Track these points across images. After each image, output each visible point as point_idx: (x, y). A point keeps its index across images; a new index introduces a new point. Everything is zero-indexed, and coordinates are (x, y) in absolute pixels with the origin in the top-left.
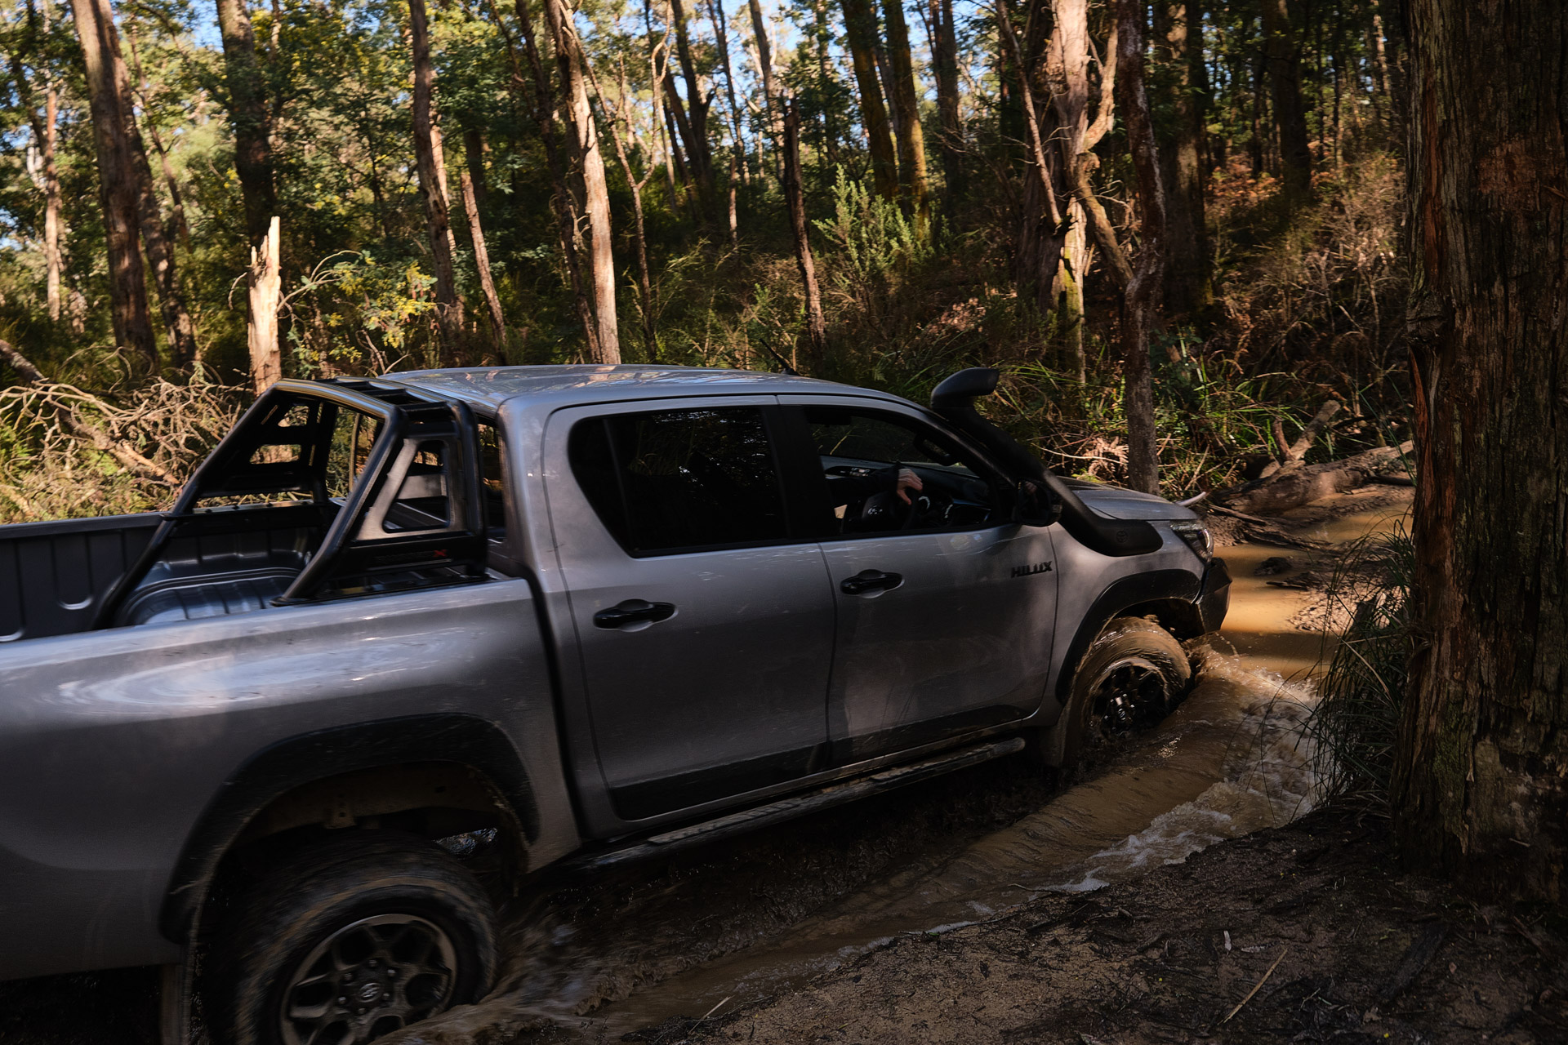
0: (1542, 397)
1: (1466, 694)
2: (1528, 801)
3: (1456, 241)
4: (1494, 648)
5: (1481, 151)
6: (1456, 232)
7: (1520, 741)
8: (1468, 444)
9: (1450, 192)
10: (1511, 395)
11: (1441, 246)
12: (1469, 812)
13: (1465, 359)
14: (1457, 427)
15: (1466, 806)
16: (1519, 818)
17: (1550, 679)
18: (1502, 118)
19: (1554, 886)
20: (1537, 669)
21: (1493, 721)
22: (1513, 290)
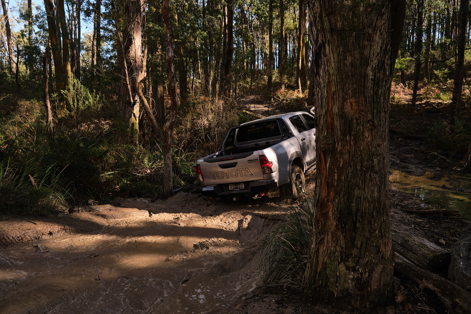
0: (359, 168)
1: (336, 250)
2: (352, 280)
3: (337, 123)
4: (345, 237)
5: (345, 100)
6: (337, 121)
7: (351, 264)
8: (339, 179)
9: (335, 110)
10: (351, 167)
11: (332, 124)
12: (337, 284)
13: (339, 156)
14: (336, 174)
15: (337, 282)
16: (350, 285)
17: (359, 245)
18: (350, 92)
19: (358, 303)
20: (356, 242)
21: (344, 258)
22: (352, 138)
